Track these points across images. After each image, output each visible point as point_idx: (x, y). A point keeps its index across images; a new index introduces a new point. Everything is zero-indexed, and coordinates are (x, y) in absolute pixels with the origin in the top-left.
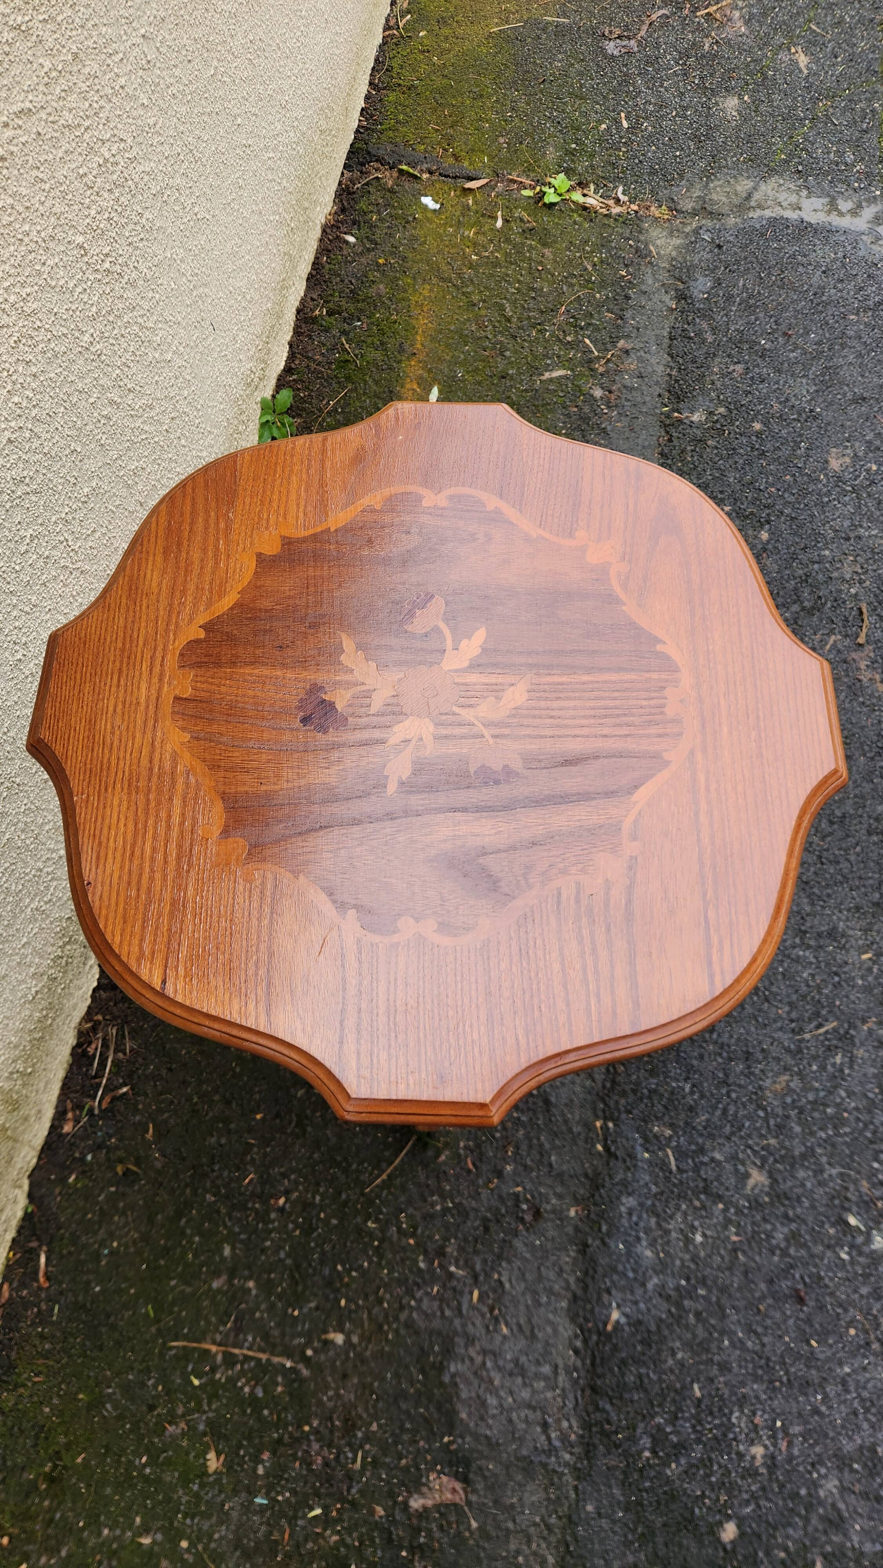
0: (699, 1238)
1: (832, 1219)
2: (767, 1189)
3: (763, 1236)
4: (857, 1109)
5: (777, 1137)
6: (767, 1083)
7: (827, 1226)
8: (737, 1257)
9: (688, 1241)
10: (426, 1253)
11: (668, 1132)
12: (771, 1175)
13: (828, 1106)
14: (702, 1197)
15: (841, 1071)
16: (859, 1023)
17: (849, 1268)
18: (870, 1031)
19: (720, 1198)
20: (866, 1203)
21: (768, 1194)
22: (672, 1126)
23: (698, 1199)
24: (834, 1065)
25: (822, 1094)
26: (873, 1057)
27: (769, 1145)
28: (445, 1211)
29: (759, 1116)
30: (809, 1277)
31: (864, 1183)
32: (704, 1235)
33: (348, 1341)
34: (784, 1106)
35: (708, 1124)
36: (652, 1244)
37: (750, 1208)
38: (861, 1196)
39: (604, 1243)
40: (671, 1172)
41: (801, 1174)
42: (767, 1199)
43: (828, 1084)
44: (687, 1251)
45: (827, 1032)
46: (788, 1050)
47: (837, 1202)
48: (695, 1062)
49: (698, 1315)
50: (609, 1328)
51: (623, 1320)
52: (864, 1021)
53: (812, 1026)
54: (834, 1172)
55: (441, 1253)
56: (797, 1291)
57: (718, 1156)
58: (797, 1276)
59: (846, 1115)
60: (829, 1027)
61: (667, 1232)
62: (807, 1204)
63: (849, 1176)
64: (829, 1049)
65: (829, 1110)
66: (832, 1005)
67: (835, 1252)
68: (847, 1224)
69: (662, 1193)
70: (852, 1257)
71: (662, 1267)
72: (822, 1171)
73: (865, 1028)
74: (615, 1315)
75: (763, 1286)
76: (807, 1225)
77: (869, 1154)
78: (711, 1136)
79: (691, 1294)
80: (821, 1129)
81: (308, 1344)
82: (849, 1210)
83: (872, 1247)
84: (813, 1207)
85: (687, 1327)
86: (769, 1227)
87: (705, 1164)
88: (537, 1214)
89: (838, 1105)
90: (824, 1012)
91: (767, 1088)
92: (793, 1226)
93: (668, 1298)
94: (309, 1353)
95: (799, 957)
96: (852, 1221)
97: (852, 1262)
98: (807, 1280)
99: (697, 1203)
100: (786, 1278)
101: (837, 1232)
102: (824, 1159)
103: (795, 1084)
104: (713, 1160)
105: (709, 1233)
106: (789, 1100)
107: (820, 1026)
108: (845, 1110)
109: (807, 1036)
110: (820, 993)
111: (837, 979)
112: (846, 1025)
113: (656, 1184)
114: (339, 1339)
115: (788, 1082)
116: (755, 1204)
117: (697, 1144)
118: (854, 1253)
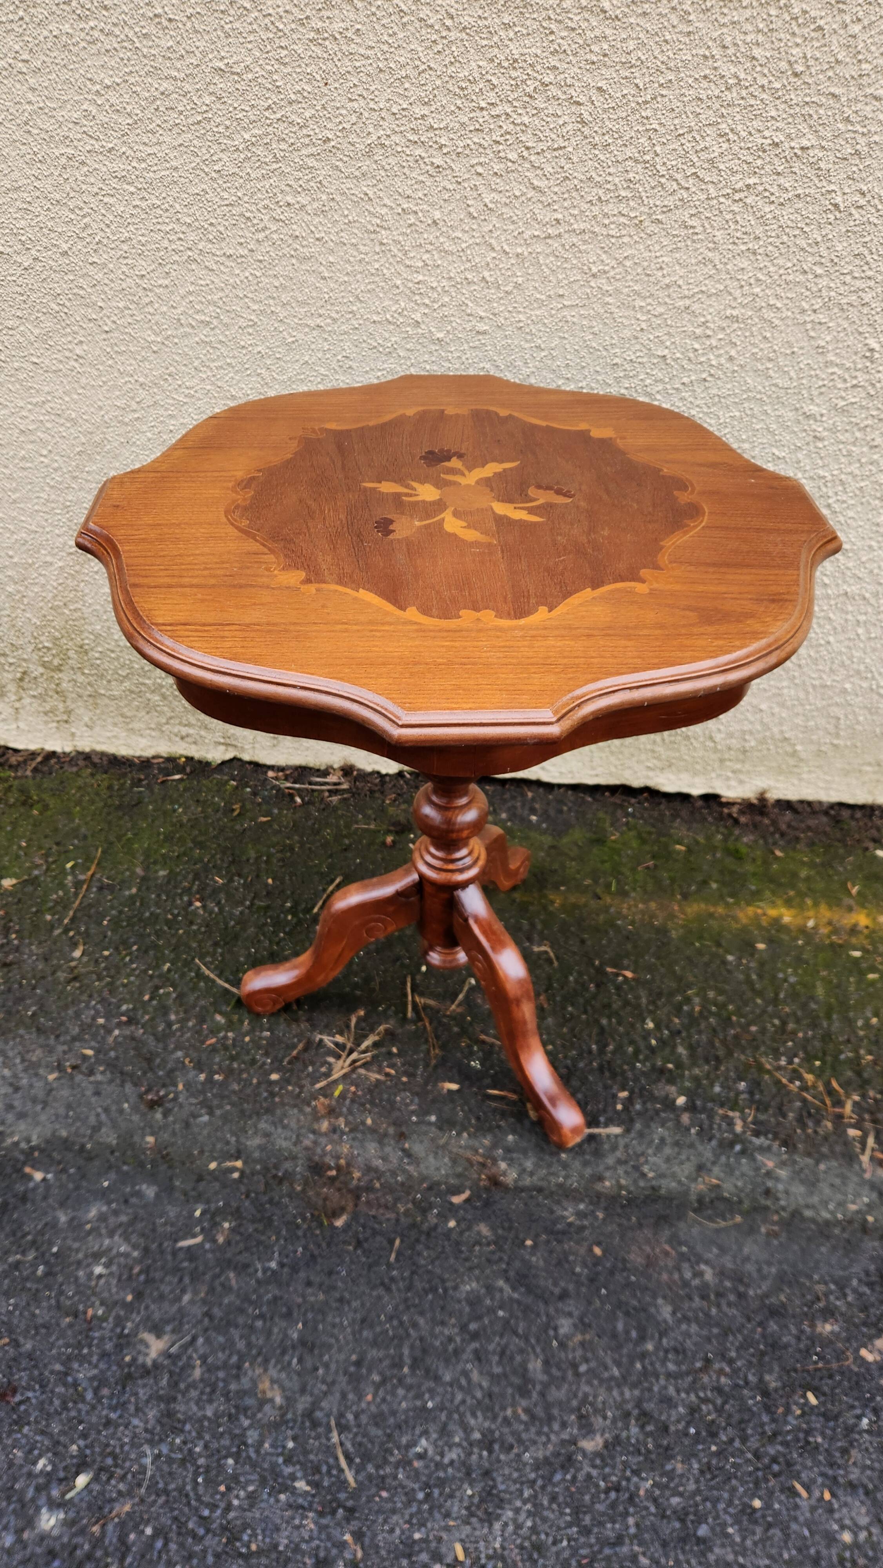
0: (98, 1270)
1: (88, 1452)
2: (141, 1360)
3: (85, 1351)
4: (229, 1507)
5: (202, 1380)
6: (273, 1372)
7: (81, 1443)
8: (68, 1315)
9: (96, 1256)
10: (134, 1009)
11: (221, 1239)
12: (156, 1365)
13: (236, 1462)
14: (142, 1278)
15: (285, 1488)
16: (355, 1525)
17: (25, 1470)
18: (343, 1545)
19: (139, 1295)
20: (100, 1508)
21: (134, 1360)
22: (228, 1242)
23: (140, 1272)
24: (293, 1477)
25: (251, 1452)
26: (304, 1546)
27: (194, 1367)
28: (169, 1025)
29: (230, 1356)
30: (26, 1411)
31: (127, 1508)
32: (100, 1276)
33: (73, 959)
34: (242, 1393)
35: (227, 1288)
36: (102, 1218)
37: (121, 1336)
38: (112, 1501)
39: (110, 1167)
40: (176, 1241)
41: (152, 1414)
42: (128, 1359)
43: (266, 1466)
44: (86, 1256)
45: (342, 1471)
46: (315, 1405)
47: (109, 1461)
48: (302, 1275)
49: (17, 1265)
50: (27, 1170)
51: (31, 1185)
52: (358, 1536)
53: (349, 1445)
54: (148, 1461)
55: (131, 1021)
56: (14, 1391)
57: (186, 1298)
58: (30, 1394)
59: (222, 1488)
60: (349, 1476)
61: (111, 1234)
62: (113, 1416)
63: (139, 1485)
64: (317, 1470)
65: (230, 1461)
66: (381, 1483)
67: (48, 1450)
68: (77, 1474)
69: (154, 1230)
70: (37, 1476)
71: (75, 1225)
72: (151, 1443)
73: (347, 1537)
74: (38, 1176)
75: (28, 1346)
76: (88, 1412)
77: (166, 1520)
78: (212, 1290)
79: (41, 1258)
80: (206, 1447)
81: (78, 933)
82: (96, 1479)
83: (44, 1510)
84: (108, 1423)
85: (7, 1253)
86: (95, 1359)
87: (181, 1280)
88: (153, 1105)
89: (235, 1478)
90: (370, 1469)
91: (266, 1370)
92: (89, 1396)
93: (42, 1233)
94: (71, 933)
95: (450, 1435)
96: (82, 1480)
97: (30, 1475)
98: (22, 1408)
99: (136, 1270)
100: (31, 1378)
101: (72, 1457)
102: (165, 1449)
103: (269, 1413)
104: (183, 1291)
105: (102, 1281)
106: (249, 1401)
107: (347, 1457)
108: (229, 1489)
109: (335, 1438)
110: (397, 1465)
111: (421, 1496)
112: (350, 1503)
113: (166, 1224)
114: (77, 954)
115: (272, 1400)
116: (124, 1342)
117: (204, 1274)
118: (41, 1480)
